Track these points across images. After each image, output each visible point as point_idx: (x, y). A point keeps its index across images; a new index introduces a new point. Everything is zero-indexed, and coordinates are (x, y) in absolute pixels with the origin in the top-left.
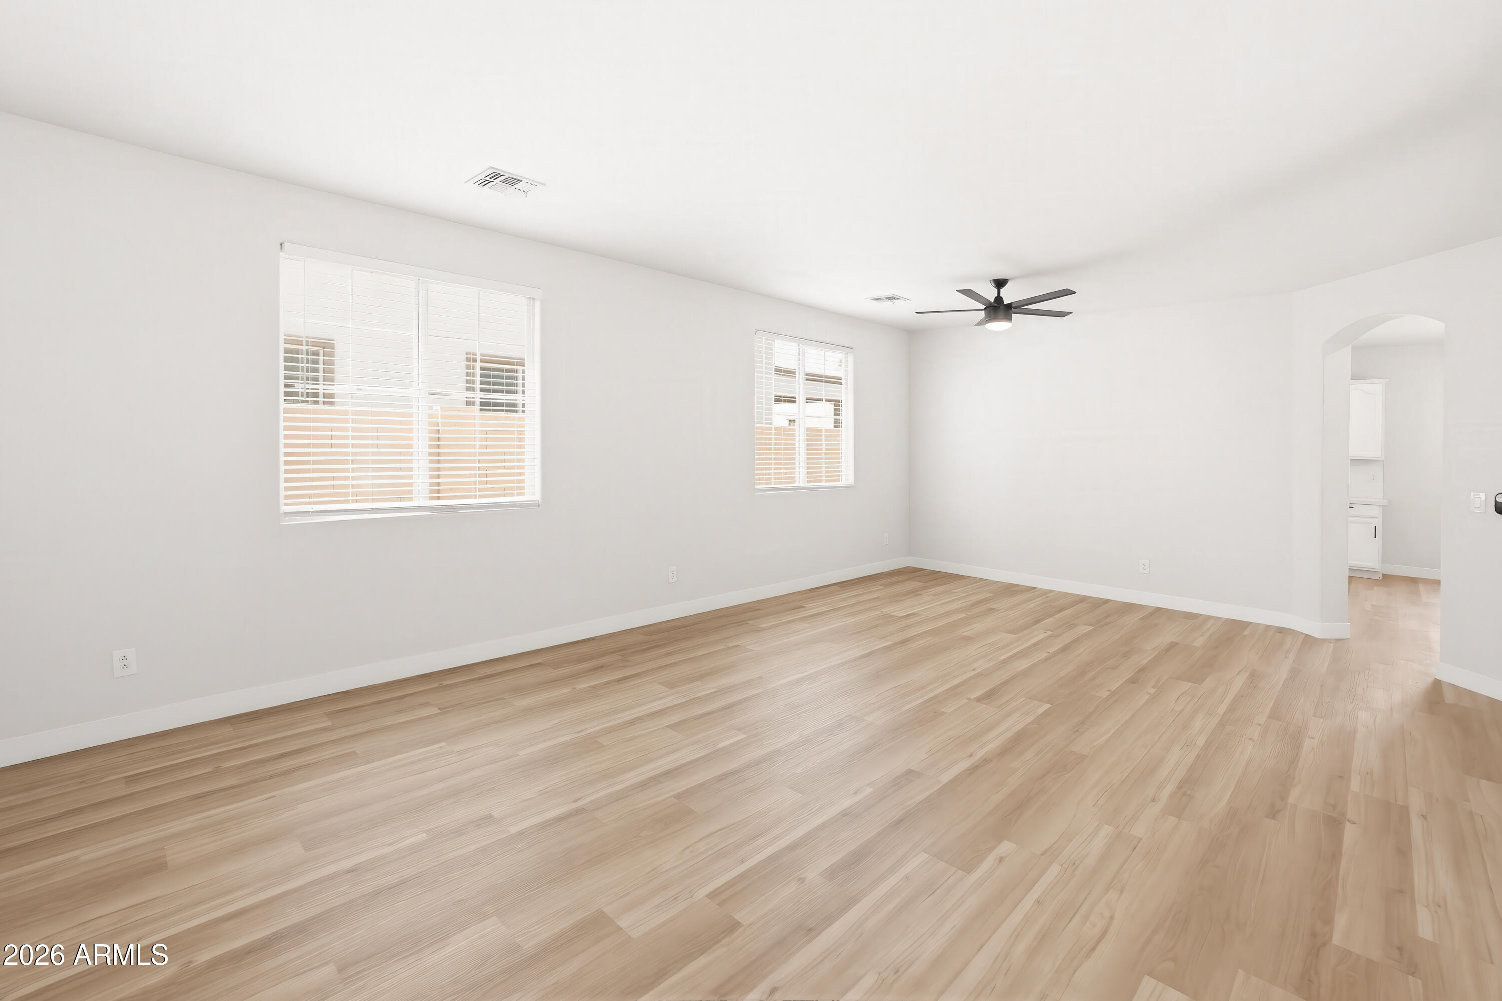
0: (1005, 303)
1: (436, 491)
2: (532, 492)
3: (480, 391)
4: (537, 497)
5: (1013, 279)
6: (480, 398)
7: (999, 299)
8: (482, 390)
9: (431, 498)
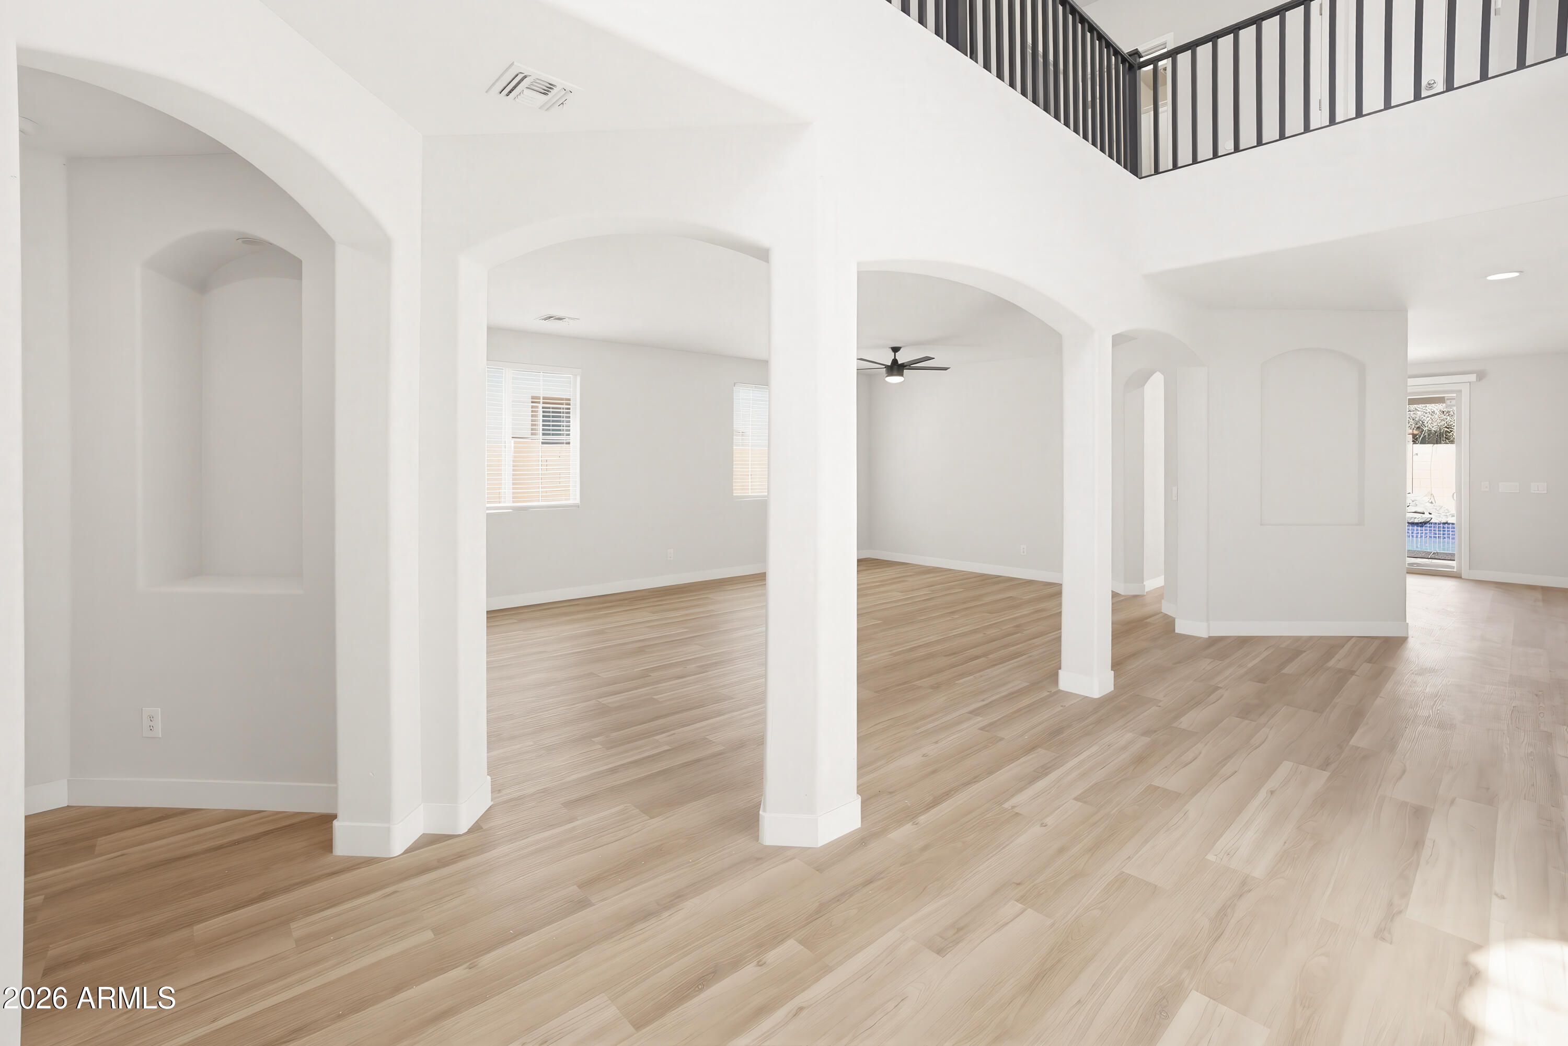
0: (899, 363)
1: (515, 498)
2: (574, 498)
3: (543, 435)
4: (578, 501)
5: (904, 346)
6: (543, 439)
7: (895, 361)
8: (544, 434)
9: (514, 502)
